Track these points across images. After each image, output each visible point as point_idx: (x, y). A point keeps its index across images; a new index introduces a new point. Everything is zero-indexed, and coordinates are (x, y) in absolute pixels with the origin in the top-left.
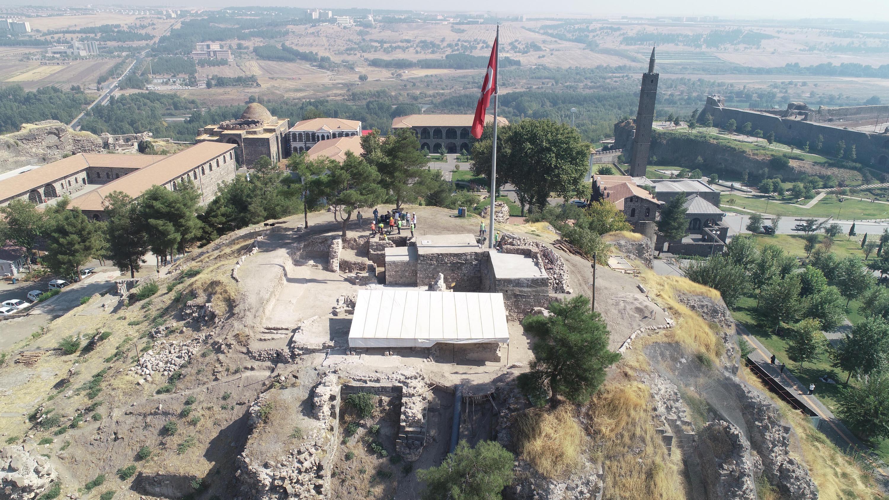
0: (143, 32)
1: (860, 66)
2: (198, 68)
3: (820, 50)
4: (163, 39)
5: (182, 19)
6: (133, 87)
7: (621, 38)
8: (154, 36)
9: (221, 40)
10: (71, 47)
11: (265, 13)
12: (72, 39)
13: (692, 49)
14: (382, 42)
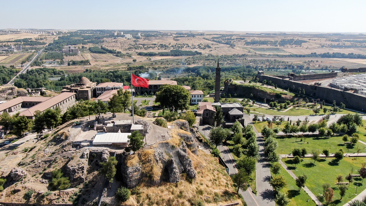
0: (42, 41)
1: (340, 54)
2: (65, 57)
3: (326, 47)
4: (50, 45)
5: (59, 36)
6: (37, 66)
7: (244, 43)
8: (46, 43)
9: (75, 45)
10: (11, 48)
11: (95, 32)
12: (11, 45)
13: (274, 47)
14: (144, 45)
